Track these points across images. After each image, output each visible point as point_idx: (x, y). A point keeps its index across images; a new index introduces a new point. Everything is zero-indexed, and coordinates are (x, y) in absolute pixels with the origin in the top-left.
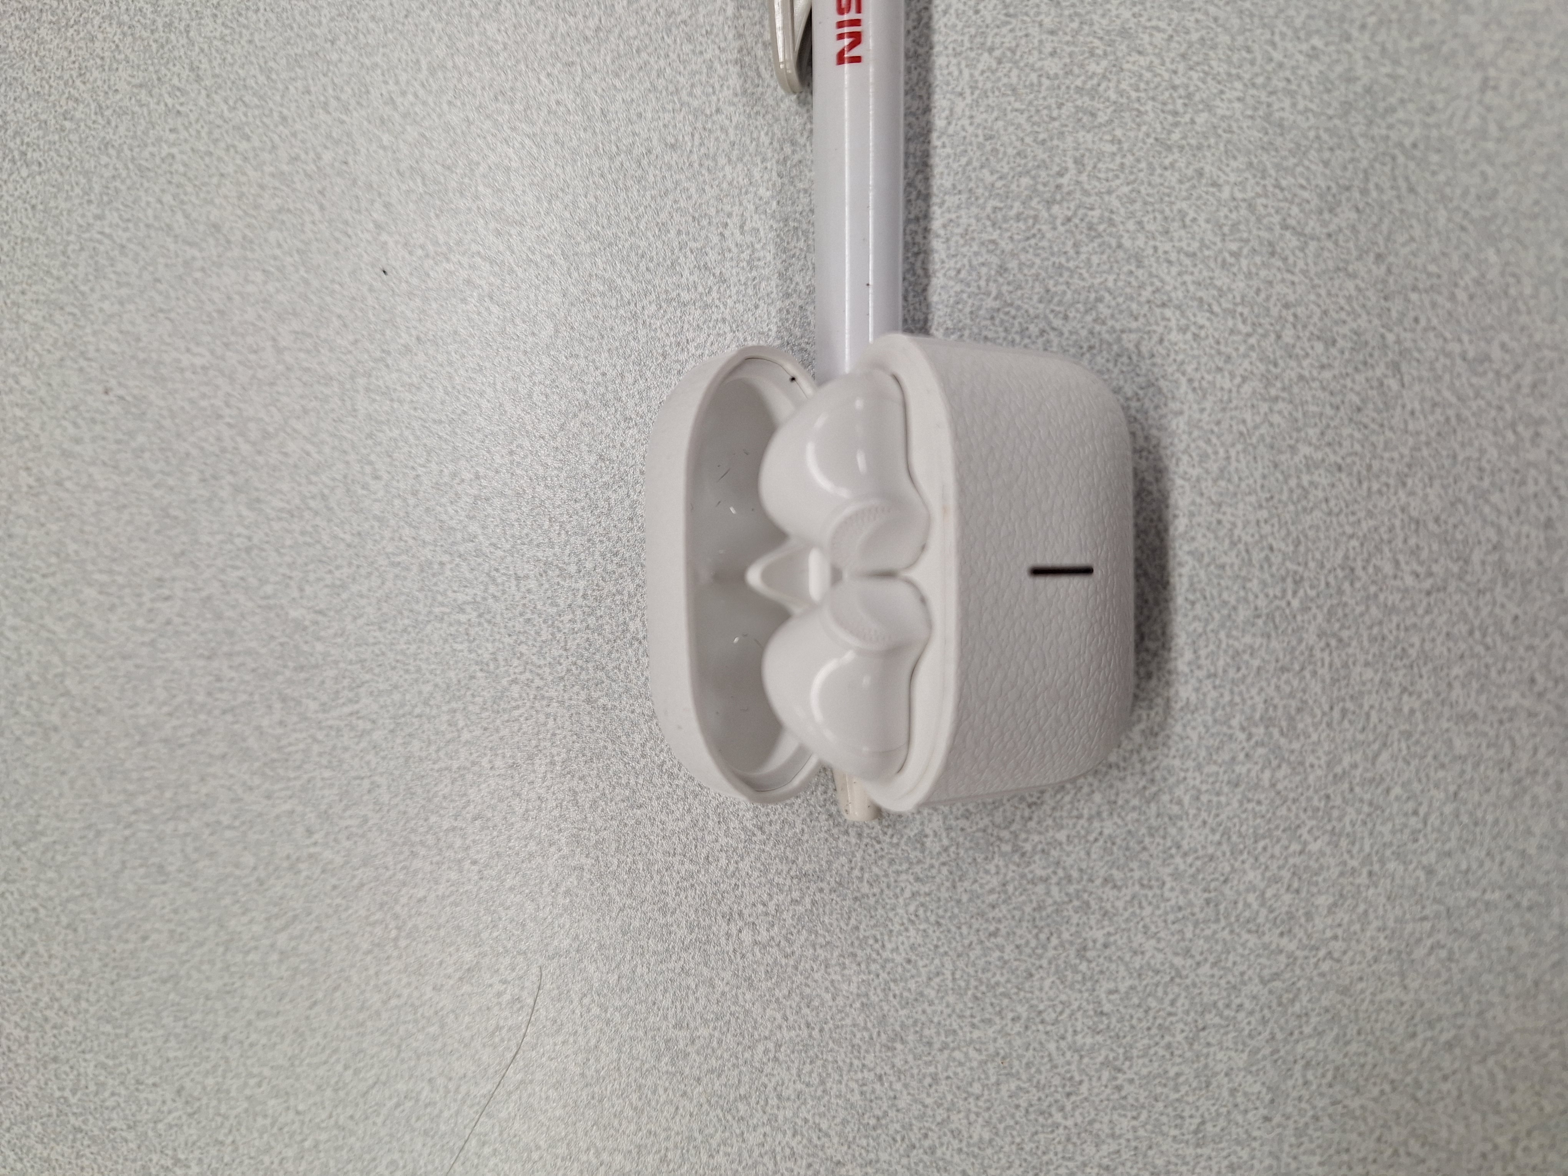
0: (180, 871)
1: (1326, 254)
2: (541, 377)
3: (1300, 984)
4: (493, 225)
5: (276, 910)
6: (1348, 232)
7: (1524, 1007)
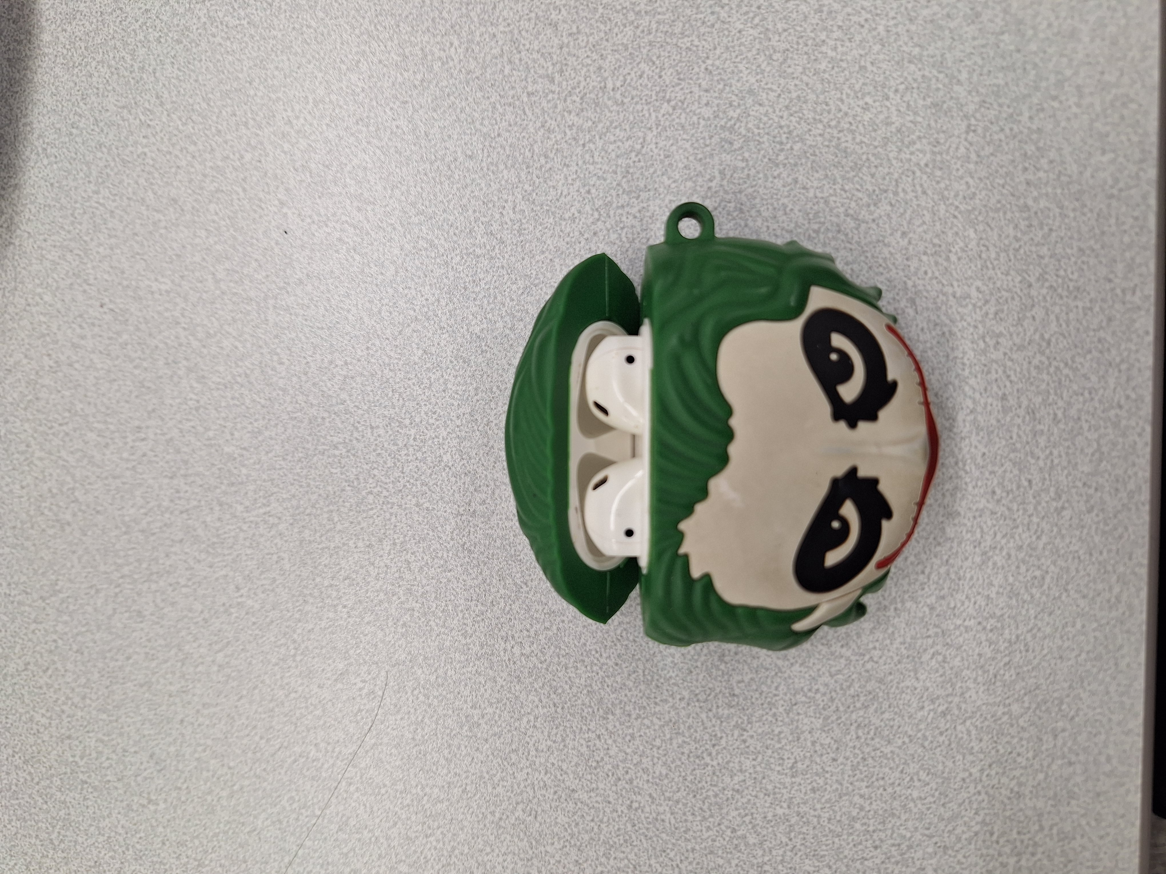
0: (152, 614)
1: (871, 232)
2: (386, 301)
3: (853, 677)
4: (355, 204)
5: (216, 638)
6: (885, 218)
7: (988, 689)
